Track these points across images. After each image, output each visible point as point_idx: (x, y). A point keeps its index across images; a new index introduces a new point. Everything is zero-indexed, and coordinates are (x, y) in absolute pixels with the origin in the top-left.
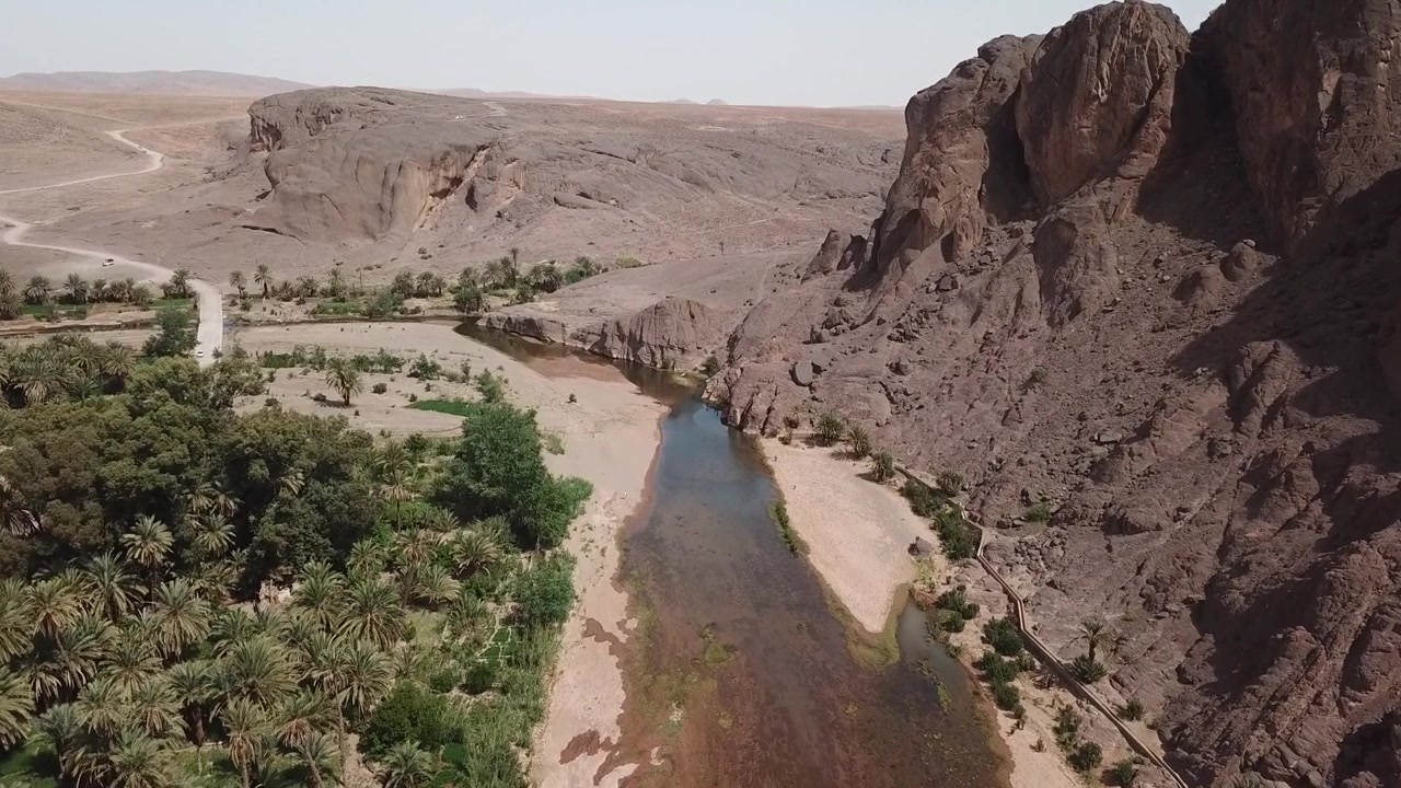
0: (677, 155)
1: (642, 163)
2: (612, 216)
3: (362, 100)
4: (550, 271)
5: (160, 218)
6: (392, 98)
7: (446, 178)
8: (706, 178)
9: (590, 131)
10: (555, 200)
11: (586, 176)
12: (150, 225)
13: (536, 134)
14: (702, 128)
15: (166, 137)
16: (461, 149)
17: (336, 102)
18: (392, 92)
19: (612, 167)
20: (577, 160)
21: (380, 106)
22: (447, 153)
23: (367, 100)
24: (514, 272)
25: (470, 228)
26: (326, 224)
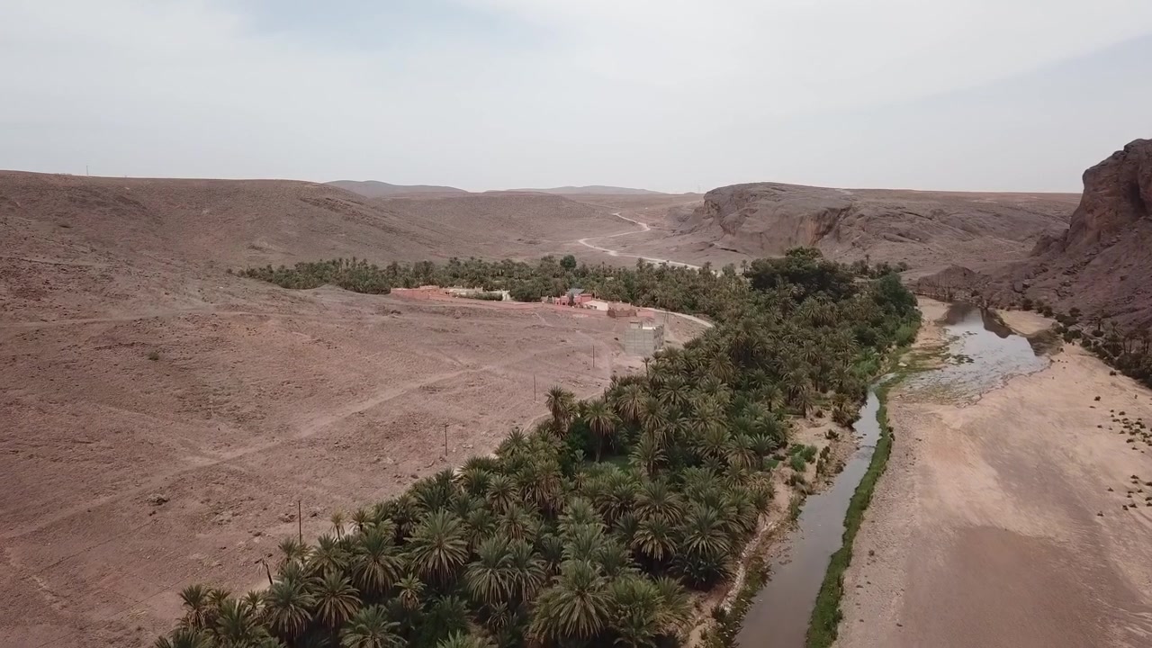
0: (958, 215)
1: (936, 221)
2: (917, 246)
3: (767, 189)
4: (885, 267)
5: (677, 247)
6: (784, 188)
7: (824, 225)
8: (977, 229)
9: (904, 203)
10: (885, 237)
11: (903, 226)
12: (673, 249)
13: (873, 203)
14: (976, 201)
15: (642, 216)
16: (833, 210)
17: (754, 190)
18: (783, 185)
19: (917, 221)
20: (897, 217)
21: (777, 192)
22: (826, 212)
23: (770, 189)
24: (867, 267)
25: (837, 251)
26: (762, 248)
